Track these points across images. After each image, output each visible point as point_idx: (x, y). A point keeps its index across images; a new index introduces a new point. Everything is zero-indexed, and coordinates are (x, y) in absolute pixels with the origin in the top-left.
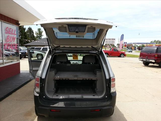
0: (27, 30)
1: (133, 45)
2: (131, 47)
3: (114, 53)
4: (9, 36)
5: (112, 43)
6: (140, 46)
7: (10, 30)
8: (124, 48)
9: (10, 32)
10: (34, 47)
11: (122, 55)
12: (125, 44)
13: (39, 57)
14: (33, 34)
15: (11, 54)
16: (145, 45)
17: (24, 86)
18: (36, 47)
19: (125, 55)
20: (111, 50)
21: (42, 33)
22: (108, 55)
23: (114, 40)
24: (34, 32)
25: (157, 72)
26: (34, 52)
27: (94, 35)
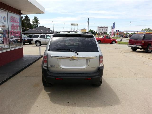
0: (24, 18)
1: (125, 32)
2: (123, 35)
3: (106, 40)
4: (13, 24)
5: (105, 31)
6: (131, 34)
7: (14, 19)
8: (116, 35)
9: (14, 21)
10: (32, 35)
11: (114, 43)
12: (117, 32)
13: (37, 43)
14: (30, 22)
15: (12, 41)
16: (136, 33)
17: (29, 67)
18: (34, 35)
19: (116, 42)
20: (104, 37)
21: (38, 21)
22: (101, 42)
23: (107, 28)
24: (30, 20)
25: (142, 56)
26: (32, 39)
27: (88, 23)
